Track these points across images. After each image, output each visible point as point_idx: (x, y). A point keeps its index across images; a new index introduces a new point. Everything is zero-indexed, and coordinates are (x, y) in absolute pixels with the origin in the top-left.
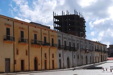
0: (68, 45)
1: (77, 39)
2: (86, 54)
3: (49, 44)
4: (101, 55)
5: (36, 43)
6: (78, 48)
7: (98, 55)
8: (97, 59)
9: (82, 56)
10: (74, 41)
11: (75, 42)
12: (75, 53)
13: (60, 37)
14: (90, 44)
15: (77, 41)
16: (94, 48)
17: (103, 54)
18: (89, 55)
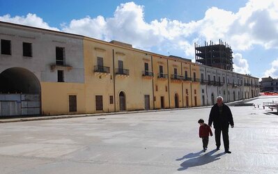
0: (212, 79)
2: (234, 89)
3: (190, 79)
4: (252, 91)
5: (176, 78)
7: (248, 90)
9: (229, 92)
10: (220, 74)
12: (221, 89)
13: (203, 71)
14: (238, 77)
15: (223, 74)
16: (243, 82)
17: (254, 89)
18: (237, 90)
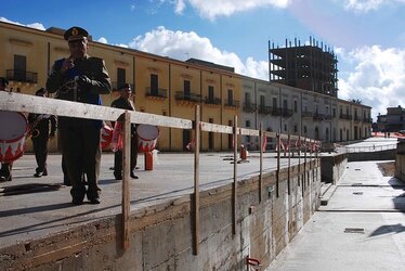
0: (269, 103)
1: (295, 94)
2: (316, 124)
3: (218, 102)
4: (356, 128)
5: (186, 99)
6: (296, 111)
7: (348, 127)
8: (344, 134)
9: (305, 128)
10: (286, 96)
11: (289, 99)
12: (287, 121)
13: (250, 87)
14: (326, 103)
15: (294, 96)
16: (338, 113)
17: (360, 125)
18: (324, 126)
